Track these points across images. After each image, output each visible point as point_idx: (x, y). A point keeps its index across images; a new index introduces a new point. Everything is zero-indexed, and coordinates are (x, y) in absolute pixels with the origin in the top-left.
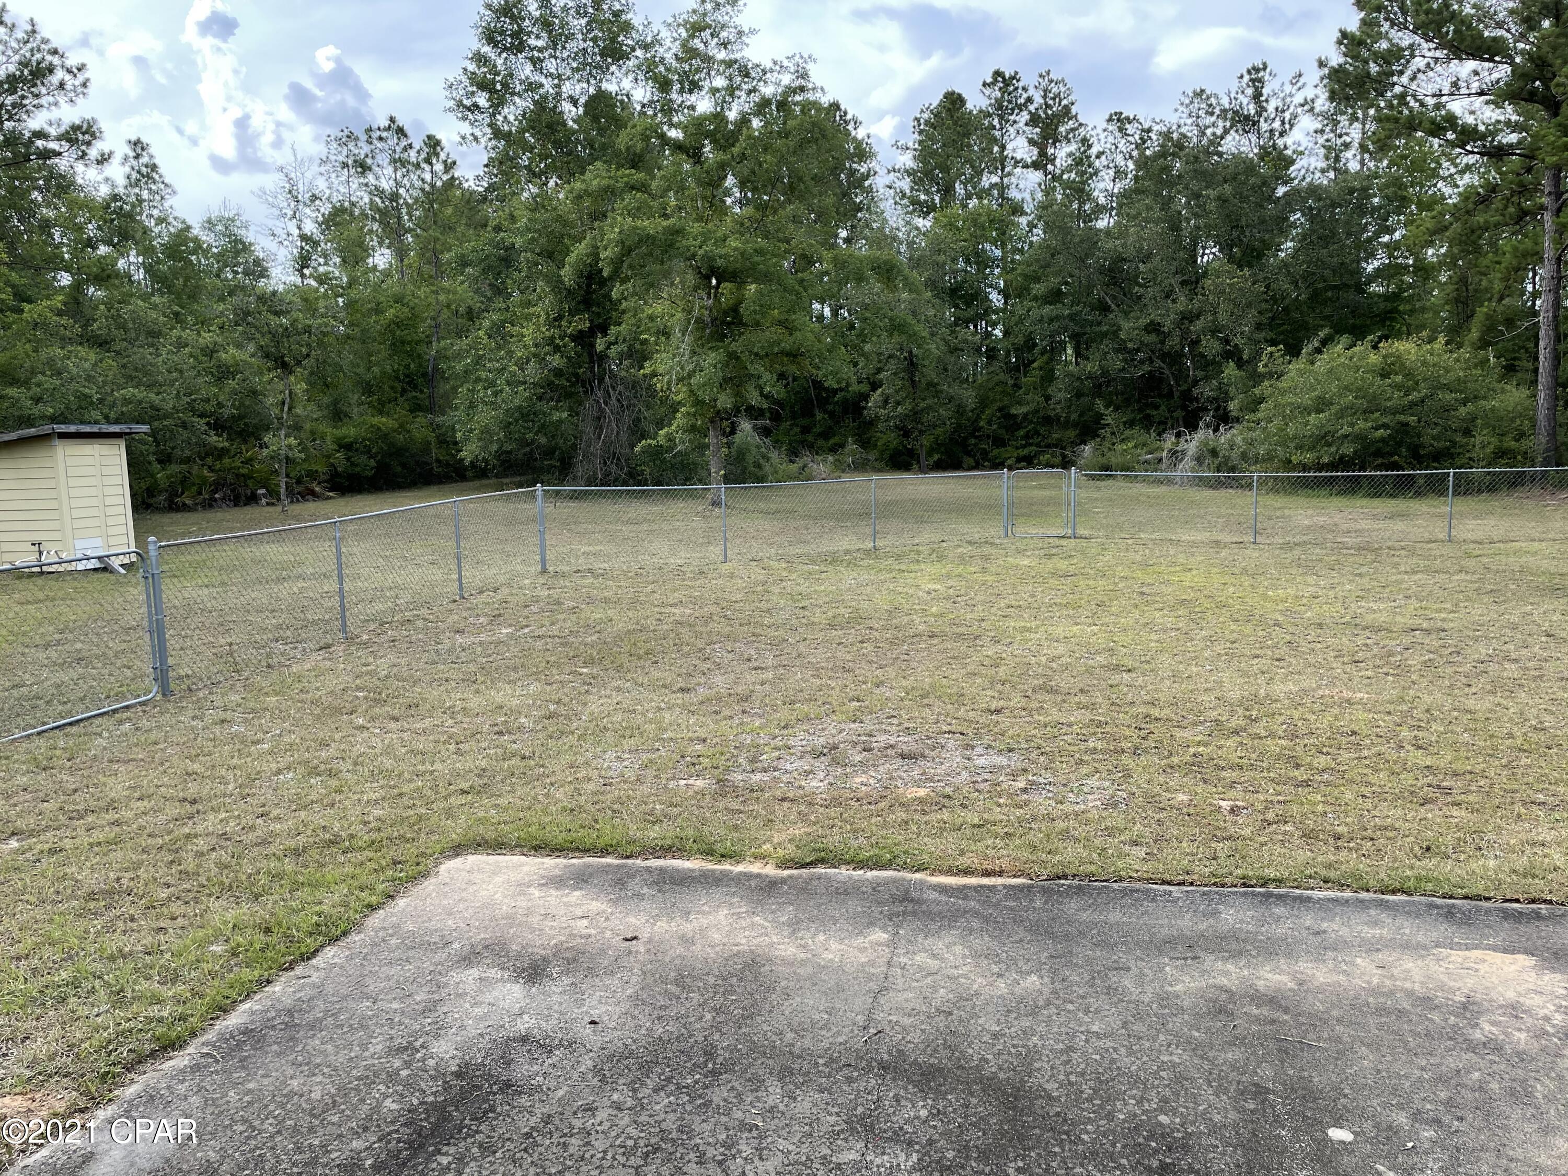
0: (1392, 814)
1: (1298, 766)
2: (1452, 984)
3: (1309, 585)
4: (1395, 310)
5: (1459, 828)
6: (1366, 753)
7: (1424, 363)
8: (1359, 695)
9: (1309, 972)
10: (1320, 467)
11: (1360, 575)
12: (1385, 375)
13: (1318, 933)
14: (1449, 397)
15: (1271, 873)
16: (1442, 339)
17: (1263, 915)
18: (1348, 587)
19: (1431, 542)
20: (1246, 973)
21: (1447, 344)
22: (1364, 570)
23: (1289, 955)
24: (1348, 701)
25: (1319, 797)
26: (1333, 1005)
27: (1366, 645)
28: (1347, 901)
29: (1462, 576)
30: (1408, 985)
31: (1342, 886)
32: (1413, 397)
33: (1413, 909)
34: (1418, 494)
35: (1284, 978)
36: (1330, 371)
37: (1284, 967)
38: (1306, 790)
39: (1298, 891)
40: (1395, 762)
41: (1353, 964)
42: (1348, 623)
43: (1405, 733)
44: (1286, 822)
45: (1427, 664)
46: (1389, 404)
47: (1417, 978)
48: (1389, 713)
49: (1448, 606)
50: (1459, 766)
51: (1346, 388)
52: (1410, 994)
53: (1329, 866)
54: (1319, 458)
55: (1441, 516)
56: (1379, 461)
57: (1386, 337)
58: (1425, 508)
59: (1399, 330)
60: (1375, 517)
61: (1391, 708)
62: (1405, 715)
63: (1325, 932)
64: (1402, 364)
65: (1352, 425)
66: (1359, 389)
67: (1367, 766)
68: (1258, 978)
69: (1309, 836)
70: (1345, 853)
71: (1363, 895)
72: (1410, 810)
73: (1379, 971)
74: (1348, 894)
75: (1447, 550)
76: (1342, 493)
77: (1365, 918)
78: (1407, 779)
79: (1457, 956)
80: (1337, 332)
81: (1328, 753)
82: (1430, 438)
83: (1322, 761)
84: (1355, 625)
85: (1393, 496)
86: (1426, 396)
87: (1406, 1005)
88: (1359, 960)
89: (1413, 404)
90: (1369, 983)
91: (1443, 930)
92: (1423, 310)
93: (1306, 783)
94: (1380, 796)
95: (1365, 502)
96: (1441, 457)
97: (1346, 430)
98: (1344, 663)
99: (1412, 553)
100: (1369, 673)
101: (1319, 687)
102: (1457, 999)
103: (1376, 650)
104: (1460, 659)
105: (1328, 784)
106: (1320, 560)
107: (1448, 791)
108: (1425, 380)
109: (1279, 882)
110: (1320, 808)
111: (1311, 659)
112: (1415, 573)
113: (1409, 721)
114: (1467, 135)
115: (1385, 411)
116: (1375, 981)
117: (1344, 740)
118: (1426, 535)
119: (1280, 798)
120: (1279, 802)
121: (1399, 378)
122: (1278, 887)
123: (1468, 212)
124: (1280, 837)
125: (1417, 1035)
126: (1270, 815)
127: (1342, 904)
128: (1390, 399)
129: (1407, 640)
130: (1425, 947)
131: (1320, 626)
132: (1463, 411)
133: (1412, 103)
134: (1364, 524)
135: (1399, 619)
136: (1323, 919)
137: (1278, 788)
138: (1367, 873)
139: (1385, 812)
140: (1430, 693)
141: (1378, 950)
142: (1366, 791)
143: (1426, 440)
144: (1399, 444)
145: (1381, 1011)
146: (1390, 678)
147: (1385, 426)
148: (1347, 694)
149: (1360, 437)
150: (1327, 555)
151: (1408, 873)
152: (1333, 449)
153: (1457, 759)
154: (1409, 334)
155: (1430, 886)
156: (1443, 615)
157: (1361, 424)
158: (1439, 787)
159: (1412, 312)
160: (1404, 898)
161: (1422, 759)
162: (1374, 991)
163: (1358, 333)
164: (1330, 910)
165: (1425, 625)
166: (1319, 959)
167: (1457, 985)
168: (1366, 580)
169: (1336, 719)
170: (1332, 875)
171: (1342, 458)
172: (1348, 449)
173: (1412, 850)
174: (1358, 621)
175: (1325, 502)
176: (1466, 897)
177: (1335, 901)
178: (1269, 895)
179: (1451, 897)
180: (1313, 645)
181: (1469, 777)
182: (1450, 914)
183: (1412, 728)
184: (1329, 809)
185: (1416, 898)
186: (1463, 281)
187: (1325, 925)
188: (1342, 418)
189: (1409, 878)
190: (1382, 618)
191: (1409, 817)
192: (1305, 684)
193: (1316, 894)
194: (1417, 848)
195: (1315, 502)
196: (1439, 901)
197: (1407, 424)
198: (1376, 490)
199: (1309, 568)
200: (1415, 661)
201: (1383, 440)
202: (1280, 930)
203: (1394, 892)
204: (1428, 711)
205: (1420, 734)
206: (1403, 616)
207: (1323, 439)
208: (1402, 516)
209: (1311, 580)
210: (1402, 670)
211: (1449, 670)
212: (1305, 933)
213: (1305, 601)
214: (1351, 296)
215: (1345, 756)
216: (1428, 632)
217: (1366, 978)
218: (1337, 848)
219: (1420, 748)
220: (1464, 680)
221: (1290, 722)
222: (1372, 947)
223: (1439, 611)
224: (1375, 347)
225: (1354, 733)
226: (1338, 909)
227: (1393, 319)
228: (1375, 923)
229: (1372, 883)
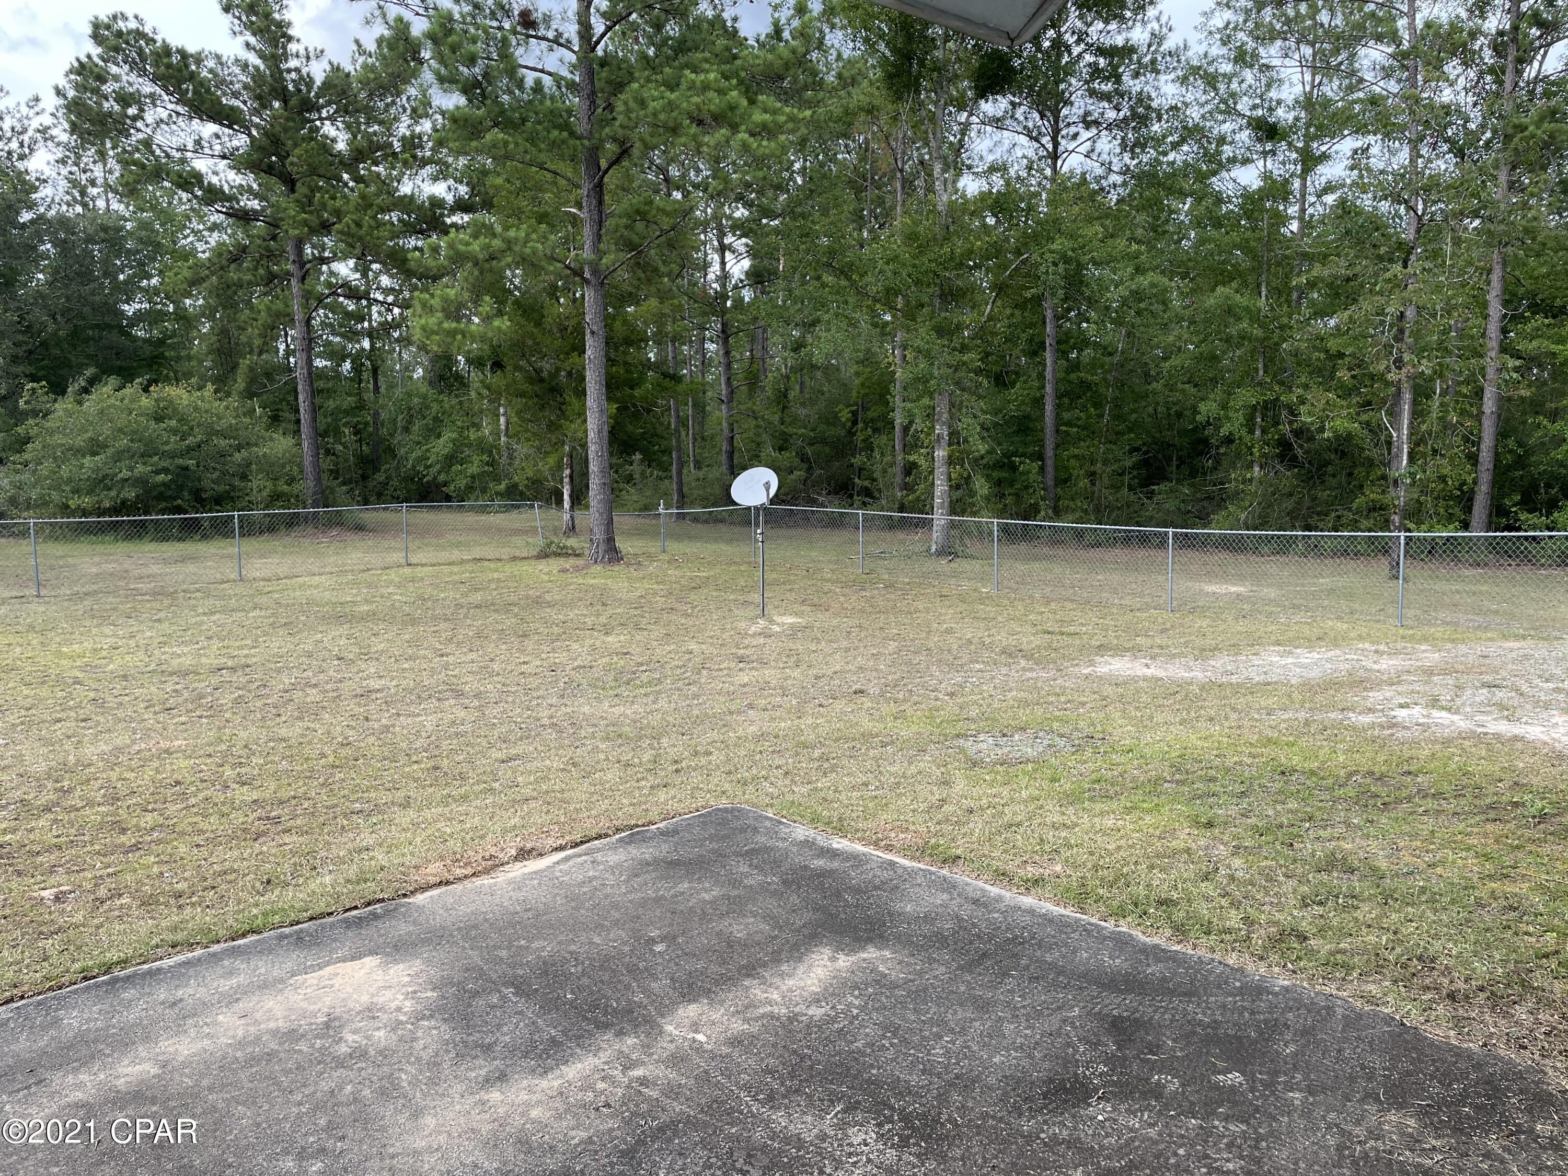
0: (227, 856)
1: (124, 831)
2: (312, 1008)
3: (106, 637)
4: (161, 356)
5: (293, 853)
6: (193, 801)
7: (196, 409)
8: (177, 743)
9: (171, 1049)
10: (102, 512)
11: (159, 620)
12: (159, 419)
13: (174, 1004)
14: (223, 443)
15: (113, 955)
16: (210, 387)
17: (112, 1005)
18: (149, 634)
19: (223, 582)
20: (102, 1076)
21: (216, 392)
22: (162, 615)
23: (147, 1039)
24: (167, 751)
25: (152, 859)
26: (202, 1075)
27: (176, 691)
28: (199, 960)
29: (257, 613)
30: (272, 1025)
31: (191, 946)
32: (190, 441)
33: (266, 946)
34: (205, 537)
35: (146, 1066)
36: (102, 412)
37: (144, 1054)
38: (137, 854)
39: (145, 967)
40: (223, 804)
41: (216, 1023)
42: (154, 671)
43: (228, 772)
44: (120, 895)
45: (237, 701)
46: (167, 448)
47: (279, 1014)
48: (210, 756)
49: (248, 642)
50: (284, 794)
51: (120, 430)
52: (275, 1033)
53: (174, 929)
54: (98, 502)
55: (230, 557)
56: (163, 505)
57: (156, 382)
58: (213, 550)
59: (167, 376)
60: (165, 561)
61: (210, 750)
62: (225, 755)
63: (181, 1000)
64: (175, 409)
65: (131, 469)
66: (135, 432)
67: (196, 814)
68: (118, 1077)
69: (147, 903)
70: (188, 910)
71: (215, 948)
72: (245, 848)
73: (243, 1021)
74: (199, 952)
75: (240, 589)
76: (128, 537)
77: (219, 970)
78: (238, 818)
79: (312, 978)
80: (104, 372)
81: (154, 810)
82: (210, 483)
83: (149, 819)
84: (163, 673)
85: (180, 540)
86: (202, 441)
87: (273, 1046)
88: (220, 1017)
89: (190, 449)
90: (234, 1037)
91: (292, 959)
92: (189, 358)
93: (136, 847)
94: (214, 841)
95: (153, 546)
96: (219, 501)
97: (125, 474)
98: (155, 713)
99: (208, 595)
100: (183, 719)
101: (134, 742)
102: (319, 1020)
103: (186, 695)
104: (267, 691)
105: (159, 842)
106: (115, 609)
107: (277, 820)
108: (199, 425)
109: (124, 963)
110: (155, 870)
111: (120, 714)
112: (213, 613)
113: (230, 759)
114: (213, 195)
115: (164, 455)
116: (240, 1033)
117: (169, 792)
118: (218, 576)
119: (110, 870)
120: (109, 875)
121: (173, 423)
122: (123, 969)
123: (222, 268)
124: (117, 913)
125: (286, 1072)
126: (102, 892)
127: (195, 965)
128: (167, 443)
129: (215, 680)
130: (282, 981)
131: (125, 677)
132: (238, 457)
133: (158, 152)
134: (155, 569)
135: (204, 660)
136: (177, 987)
137: (105, 860)
138: (215, 924)
139: (222, 857)
140: (246, 728)
141: (238, 1000)
142: (199, 840)
143: (206, 484)
144: (181, 488)
145: (252, 1060)
146: (205, 720)
147: (166, 471)
148: (164, 744)
149: (141, 481)
150: (122, 603)
151: (255, 911)
152: (113, 493)
153: (279, 787)
154: (177, 380)
155: (277, 918)
156: (245, 652)
157: (140, 469)
158: (268, 818)
159: (178, 359)
160: (255, 937)
161: (246, 794)
162: (241, 1044)
163: (127, 375)
164: (183, 975)
165: (230, 663)
166: (180, 1031)
167: (317, 1007)
168: (165, 625)
169: (158, 772)
170: (180, 937)
171: (123, 502)
172: (130, 494)
173: (253, 887)
174: (164, 667)
175: (111, 548)
176: (311, 919)
177: (187, 963)
178: (116, 980)
179: (298, 923)
180: (120, 699)
181: (294, 802)
182: (299, 940)
183: (234, 766)
184: (165, 868)
185: (266, 935)
186: (224, 333)
187: (180, 993)
188: (119, 460)
189: (256, 916)
190: (187, 661)
191: (245, 855)
192: (119, 742)
193: (166, 963)
194: (258, 884)
195: (100, 548)
196: (287, 930)
197: (186, 468)
198: (163, 534)
199: (104, 619)
200: (226, 699)
201: (164, 484)
202: (132, 1016)
203: (244, 935)
204: (246, 746)
205: (243, 770)
206: (208, 657)
207: (101, 482)
208: (193, 558)
209: (108, 630)
210: (214, 710)
211: (259, 704)
212: (159, 1009)
213: (104, 653)
214: (114, 336)
215: (172, 809)
216: (233, 669)
217: (231, 1033)
218: (180, 907)
219: (244, 784)
220: (274, 711)
221: (108, 785)
222: (231, 999)
223: (240, 648)
224: (146, 390)
225: (178, 783)
226: (191, 972)
227: (160, 364)
228: (231, 973)
229: (222, 933)
